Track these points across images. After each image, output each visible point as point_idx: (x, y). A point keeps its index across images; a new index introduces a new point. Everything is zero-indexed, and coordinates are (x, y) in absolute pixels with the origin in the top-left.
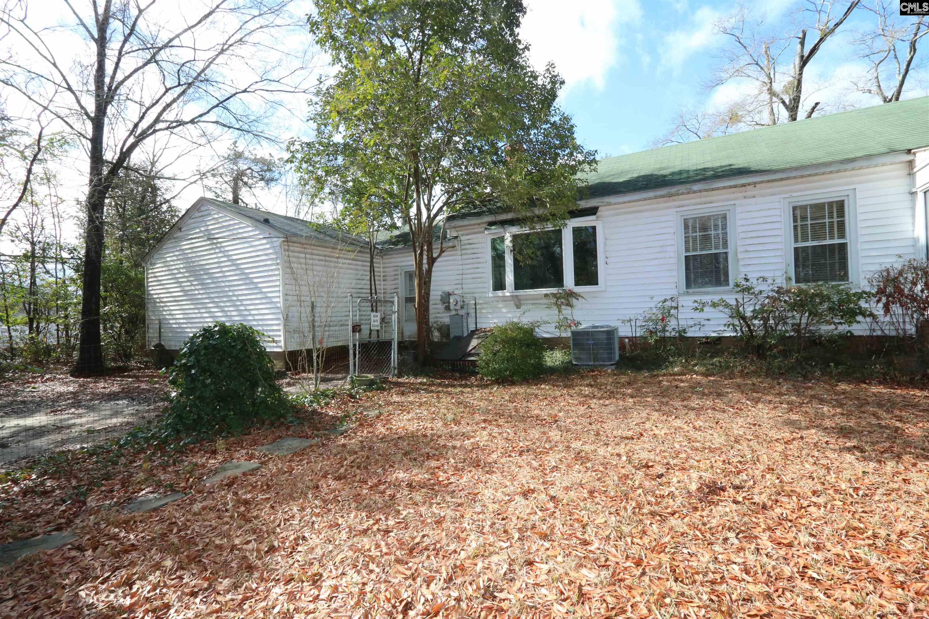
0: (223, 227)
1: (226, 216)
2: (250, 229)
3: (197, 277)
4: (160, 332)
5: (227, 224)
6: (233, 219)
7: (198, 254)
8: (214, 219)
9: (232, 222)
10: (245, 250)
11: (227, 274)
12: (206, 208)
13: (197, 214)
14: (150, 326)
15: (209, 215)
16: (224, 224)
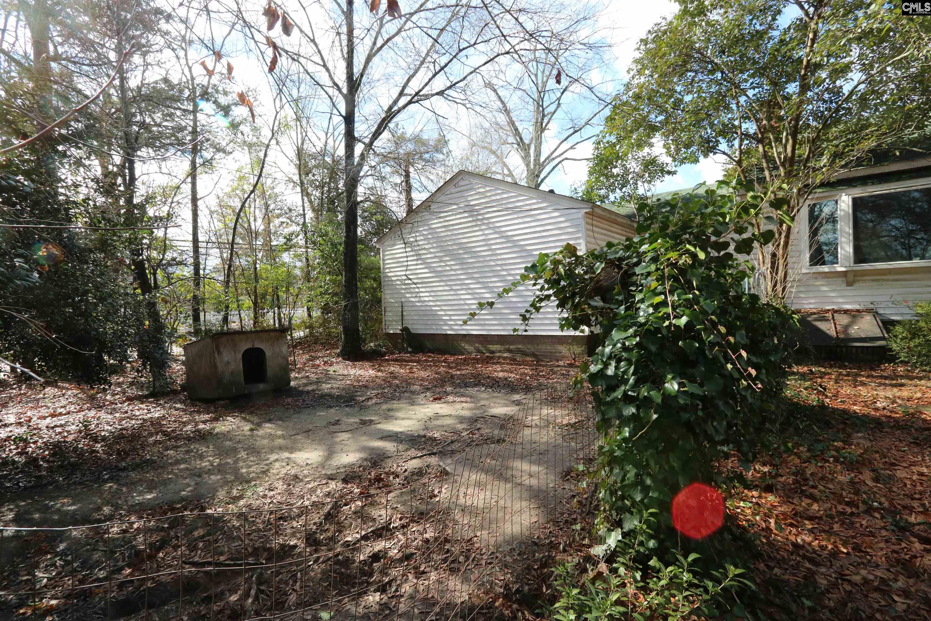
0: (493, 201)
1: (498, 189)
2: (535, 201)
3: (454, 256)
4: (402, 315)
5: (498, 197)
6: (508, 192)
7: (456, 232)
8: (479, 193)
9: (505, 196)
10: (527, 225)
11: (498, 252)
12: (467, 182)
13: (453, 190)
14: (388, 309)
15: (471, 189)
16: (494, 198)
